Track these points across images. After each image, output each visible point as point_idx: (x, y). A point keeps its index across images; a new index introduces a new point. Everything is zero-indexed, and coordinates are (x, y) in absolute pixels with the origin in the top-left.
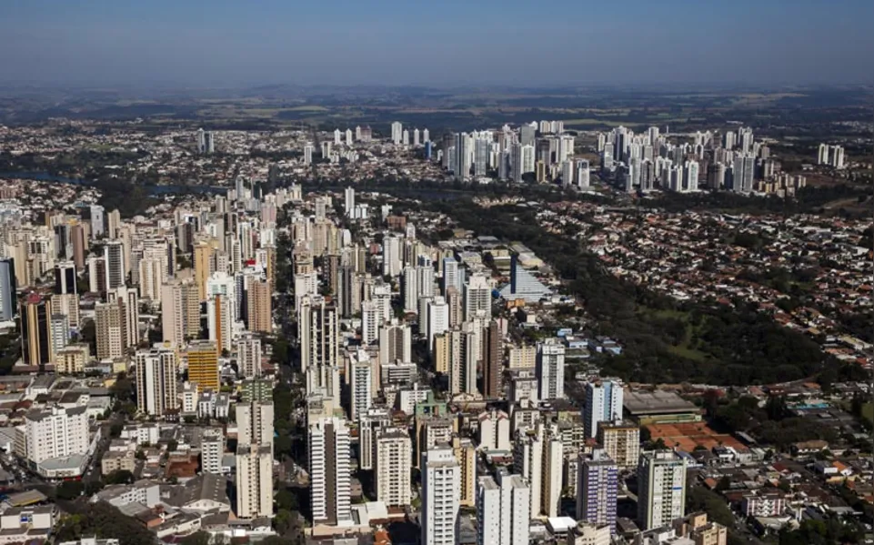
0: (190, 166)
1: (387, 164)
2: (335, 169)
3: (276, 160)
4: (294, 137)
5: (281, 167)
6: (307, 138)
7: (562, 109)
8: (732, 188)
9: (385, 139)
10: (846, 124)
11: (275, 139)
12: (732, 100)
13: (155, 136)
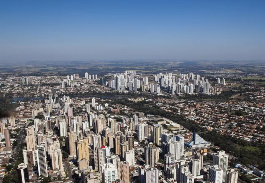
0: (23, 90)
1: (90, 87)
2: (74, 89)
3: (53, 86)
4: (53, 78)
5: (55, 89)
6: (58, 78)
7: (125, 67)
8: (203, 92)
9: (83, 78)
10: (203, 71)
11: (47, 79)
12: (167, 64)
13: (5, 79)
